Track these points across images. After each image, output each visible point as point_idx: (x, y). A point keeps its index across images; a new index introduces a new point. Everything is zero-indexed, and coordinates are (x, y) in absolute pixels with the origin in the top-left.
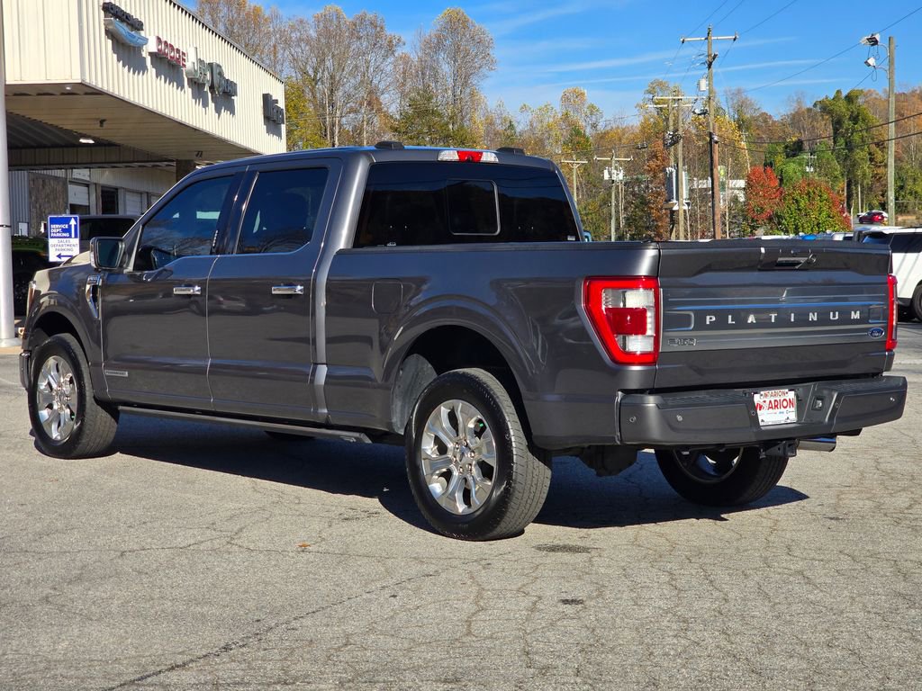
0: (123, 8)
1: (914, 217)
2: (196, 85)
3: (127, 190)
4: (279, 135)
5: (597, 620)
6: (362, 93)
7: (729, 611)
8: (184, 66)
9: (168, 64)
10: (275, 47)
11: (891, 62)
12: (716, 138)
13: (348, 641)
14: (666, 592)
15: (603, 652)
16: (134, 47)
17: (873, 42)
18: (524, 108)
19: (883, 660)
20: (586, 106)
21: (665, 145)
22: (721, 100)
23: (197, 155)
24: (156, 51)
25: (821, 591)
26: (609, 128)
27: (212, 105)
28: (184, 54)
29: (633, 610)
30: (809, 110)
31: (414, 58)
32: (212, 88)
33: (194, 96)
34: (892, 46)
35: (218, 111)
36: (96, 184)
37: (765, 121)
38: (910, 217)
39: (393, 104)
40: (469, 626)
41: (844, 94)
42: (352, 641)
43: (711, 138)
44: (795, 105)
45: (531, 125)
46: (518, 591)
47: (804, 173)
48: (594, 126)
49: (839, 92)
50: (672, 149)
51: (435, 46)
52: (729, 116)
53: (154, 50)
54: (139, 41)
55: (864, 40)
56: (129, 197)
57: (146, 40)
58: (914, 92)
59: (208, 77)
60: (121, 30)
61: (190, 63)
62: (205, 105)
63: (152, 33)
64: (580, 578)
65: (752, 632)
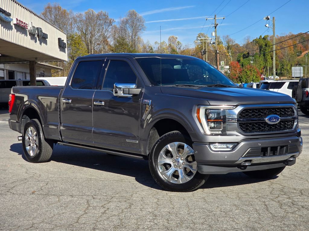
0: (3, 9)
1: (287, 78)
2: (32, 35)
3: (17, 71)
4: (65, 52)
5: (125, 216)
6: (101, 39)
7: (173, 212)
8: (27, 28)
9: (21, 28)
10: (71, 23)
11: (274, 26)
12: (218, 52)
13: (33, 226)
14: (153, 206)
15: (121, 228)
16: (8, 22)
17: (268, 19)
18: (156, 43)
19: (219, 228)
20: (177, 42)
21: (202, 54)
22: (221, 39)
23: (35, 59)
24: (16, 23)
25: (208, 204)
26: (184, 49)
27: (38, 42)
28: (27, 24)
29: (139, 212)
30: (251, 42)
31: (118, 26)
32: (38, 36)
33: (31, 39)
34: (274, 20)
35: (41, 44)
36: (6, 70)
37: (237, 46)
38: (285, 78)
39: (111, 41)
40: (78, 219)
41: (262, 37)
42: (34, 226)
43: (216, 52)
44: (246, 41)
45: (158, 48)
46: (102, 206)
47: (250, 63)
48: (180, 49)
49: (261, 36)
50: (204, 56)
51: (125, 22)
52: (224, 45)
53: (15, 23)
54: (9, 20)
55: (265, 18)
56: (18, 74)
57: (12, 20)
58: (287, 36)
59: (37, 32)
60: (2, 16)
61: (29, 27)
62: (36, 42)
63: (15, 17)
64: (125, 201)
65: (177, 219)
